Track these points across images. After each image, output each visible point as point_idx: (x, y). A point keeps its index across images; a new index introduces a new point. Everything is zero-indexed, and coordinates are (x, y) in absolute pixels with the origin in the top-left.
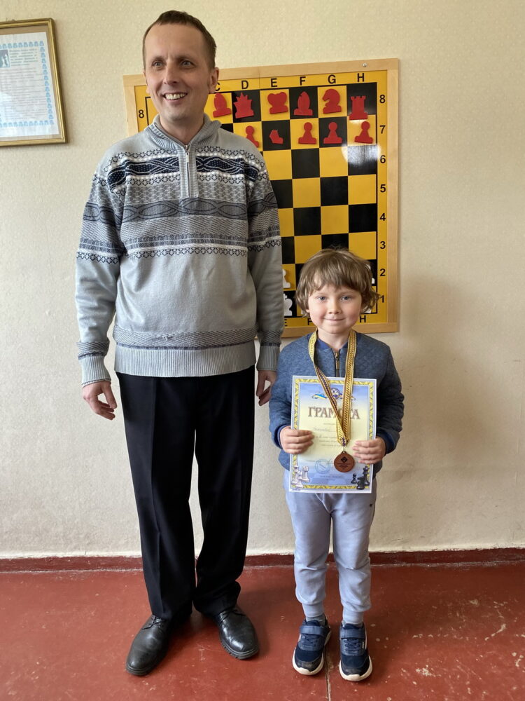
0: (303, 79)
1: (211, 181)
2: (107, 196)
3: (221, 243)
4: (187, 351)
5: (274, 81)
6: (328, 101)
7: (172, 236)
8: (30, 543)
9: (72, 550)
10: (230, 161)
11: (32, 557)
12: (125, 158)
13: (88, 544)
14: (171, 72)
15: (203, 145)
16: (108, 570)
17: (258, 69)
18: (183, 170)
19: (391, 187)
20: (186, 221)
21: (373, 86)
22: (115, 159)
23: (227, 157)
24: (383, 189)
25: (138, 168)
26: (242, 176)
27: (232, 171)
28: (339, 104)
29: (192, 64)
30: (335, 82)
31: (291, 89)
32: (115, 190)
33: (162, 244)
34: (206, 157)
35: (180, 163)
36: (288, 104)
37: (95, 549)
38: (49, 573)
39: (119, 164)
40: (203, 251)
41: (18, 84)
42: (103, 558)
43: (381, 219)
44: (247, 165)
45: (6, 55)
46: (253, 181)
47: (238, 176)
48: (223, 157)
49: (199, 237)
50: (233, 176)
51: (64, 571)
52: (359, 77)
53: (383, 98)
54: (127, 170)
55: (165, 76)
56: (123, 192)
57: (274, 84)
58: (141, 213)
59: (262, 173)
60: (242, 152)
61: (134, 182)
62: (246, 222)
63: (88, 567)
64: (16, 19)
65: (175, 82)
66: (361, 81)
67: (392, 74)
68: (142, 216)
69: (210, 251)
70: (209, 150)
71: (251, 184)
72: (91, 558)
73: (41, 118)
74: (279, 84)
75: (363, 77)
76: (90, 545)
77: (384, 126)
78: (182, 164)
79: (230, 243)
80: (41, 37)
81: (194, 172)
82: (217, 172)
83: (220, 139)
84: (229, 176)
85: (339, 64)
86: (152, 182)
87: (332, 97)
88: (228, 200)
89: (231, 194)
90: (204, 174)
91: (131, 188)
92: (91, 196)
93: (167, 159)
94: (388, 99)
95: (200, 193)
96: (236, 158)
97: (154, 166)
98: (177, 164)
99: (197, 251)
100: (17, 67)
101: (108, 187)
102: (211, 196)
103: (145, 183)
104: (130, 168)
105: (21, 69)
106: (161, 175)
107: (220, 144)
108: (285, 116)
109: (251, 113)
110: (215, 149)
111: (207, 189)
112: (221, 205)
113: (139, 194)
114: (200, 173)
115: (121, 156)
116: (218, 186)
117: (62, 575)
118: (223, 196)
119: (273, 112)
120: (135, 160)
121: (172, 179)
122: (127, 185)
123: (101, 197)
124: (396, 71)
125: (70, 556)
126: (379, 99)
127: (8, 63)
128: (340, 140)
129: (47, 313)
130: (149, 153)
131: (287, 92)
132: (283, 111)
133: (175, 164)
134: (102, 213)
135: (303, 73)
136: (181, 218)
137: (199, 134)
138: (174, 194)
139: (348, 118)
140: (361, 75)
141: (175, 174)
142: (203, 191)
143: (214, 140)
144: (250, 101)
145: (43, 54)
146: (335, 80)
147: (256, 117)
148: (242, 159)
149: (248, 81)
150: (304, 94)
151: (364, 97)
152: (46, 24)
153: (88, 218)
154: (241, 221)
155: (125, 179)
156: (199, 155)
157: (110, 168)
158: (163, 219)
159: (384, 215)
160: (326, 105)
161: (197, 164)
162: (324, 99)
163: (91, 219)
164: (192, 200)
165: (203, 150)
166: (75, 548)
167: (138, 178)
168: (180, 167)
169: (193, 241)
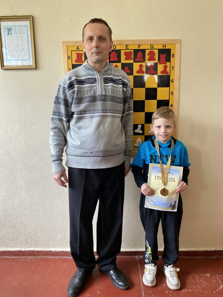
0: (139, 46)
1: (110, 87)
2: (66, 94)
3: (114, 113)
4: (98, 158)
5: (127, 46)
6: (150, 56)
7: (94, 110)
8: (9, 244)
9: (28, 247)
10: (117, 80)
11: (10, 250)
12: (74, 78)
13: (36, 245)
14: (96, 42)
15: (106, 73)
16: (45, 257)
17: (121, 41)
18: (98, 83)
19: (176, 93)
20: (99, 104)
21: (169, 50)
22: (70, 78)
23: (115, 78)
24: (172, 94)
25: (80, 82)
26: (121, 86)
27: (117, 84)
28: (155, 57)
29: (105, 39)
30: (153, 48)
31: (135, 50)
32: (71, 91)
33: (90, 113)
34: (107, 78)
35: (97, 80)
36: (133, 56)
37: (39, 247)
38: (18, 258)
39: (71, 80)
40: (106, 116)
41: (16, 43)
42: (43, 251)
43: (171, 106)
44: (123, 81)
45: (11, 30)
46: (126, 88)
47: (120, 86)
48: (114, 78)
49: (104, 111)
50: (118, 86)
51: (25, 257)
52: (163, 46)
53: (173, 55)
54: (75, 83)
55: (94, 44)
56: (74, 92)
57: (127, 48)
58: (81, 101)
59: (129, 85)
60: (121, 76)
61: (78, 88)
62: (123, 105)
63: (35, 255)
64: (16, 15)
65: (97, 47)
66: (164, 48)
67: (178, 45)
68: (81, 102)
69: (109, 116)
70: (108, 75)
71: (125, 89)
72: (37, 251)
73: (25, 58)
74: (129, 47)
75: (165, 46)
76: (37, 245)
77: (173, 67)
78: (98, 80)
79: (117, 113)
80: (27, 23)
81: (103, 84)
82: (112, 84)
83: (112, 70)
84: (116, 86)
85: (155, 40)
86: (85, 88)
87: (152, 54)
88: (116, 95)
89: (117, 93)
90: (107, 85)
91: (77, 90)
92: (58, 94)
93: (91, 78)
94: (176, 56)
95: (105, 92)
96: (119, 78)
97: (86, 81)
98: (96, 80)
99: (104, 117)
100: (15, 36)
101: (67, 91)
102: (109, 94)
103: (82, 88)
104: (76, 82)
105: (17, 37)
106: (89, 85)
107: (112, 72)
108: (131, 61)
109: (117, 59)
110: (111, 74)
111: (108, 91)
112: (113, 97)
113: (80, 93)
114: (105, 84)
115: (72, 77)
116: (112, 90)
117: (24, 259)
118: (114, 94)
119: (126, 59)
120: (78, 79)
121: (94, 86)
122: (76, 89)
123: (63, 94)
124: (179, 44)
125: (27, 250)
126: (171, 56)
127: (12, 33)
128: (154, 72)
129: (23, 142)
130: (84, 76)
131: (133, 51)
132: (131, 59)
133: (95, 81)
134: (63, 101)
135: (139, 44)
136: (98, 103)
137: (105, 68)
138: (95, 93)
139: (158, 63)
140: (164, 45)
141: (95, 84)
142: (106, 92)
143: (110, 71)
144: (117, 54)
145: (27, 30)
146: (153, 47)
147: (119, 61)
148: (121, 79)
149: (116, 45)
150: (140, 52)
151: (165, 55)
152: (30, 18)
153: (56, 103)
154: (120, 104)
155: (74, 86)
156: (104, 77)
157: (68, 82)
158: (90, 103)
159: (172, 105)
160: (149, 57)
161: (104, 80)
162: (148, 54)
163: (58, 103)
164: (102, 95)
165: (106, 75)
166: (30, 247)
167: (80, 86)
168: (97, 82)
169: (102, 112)
